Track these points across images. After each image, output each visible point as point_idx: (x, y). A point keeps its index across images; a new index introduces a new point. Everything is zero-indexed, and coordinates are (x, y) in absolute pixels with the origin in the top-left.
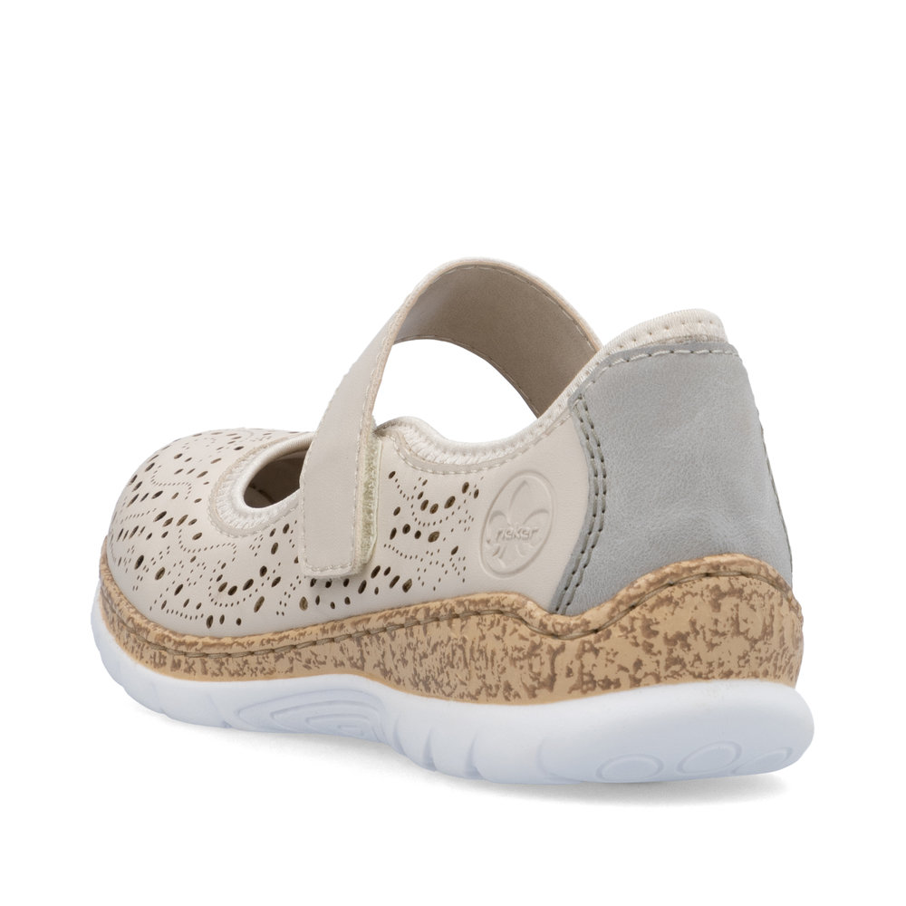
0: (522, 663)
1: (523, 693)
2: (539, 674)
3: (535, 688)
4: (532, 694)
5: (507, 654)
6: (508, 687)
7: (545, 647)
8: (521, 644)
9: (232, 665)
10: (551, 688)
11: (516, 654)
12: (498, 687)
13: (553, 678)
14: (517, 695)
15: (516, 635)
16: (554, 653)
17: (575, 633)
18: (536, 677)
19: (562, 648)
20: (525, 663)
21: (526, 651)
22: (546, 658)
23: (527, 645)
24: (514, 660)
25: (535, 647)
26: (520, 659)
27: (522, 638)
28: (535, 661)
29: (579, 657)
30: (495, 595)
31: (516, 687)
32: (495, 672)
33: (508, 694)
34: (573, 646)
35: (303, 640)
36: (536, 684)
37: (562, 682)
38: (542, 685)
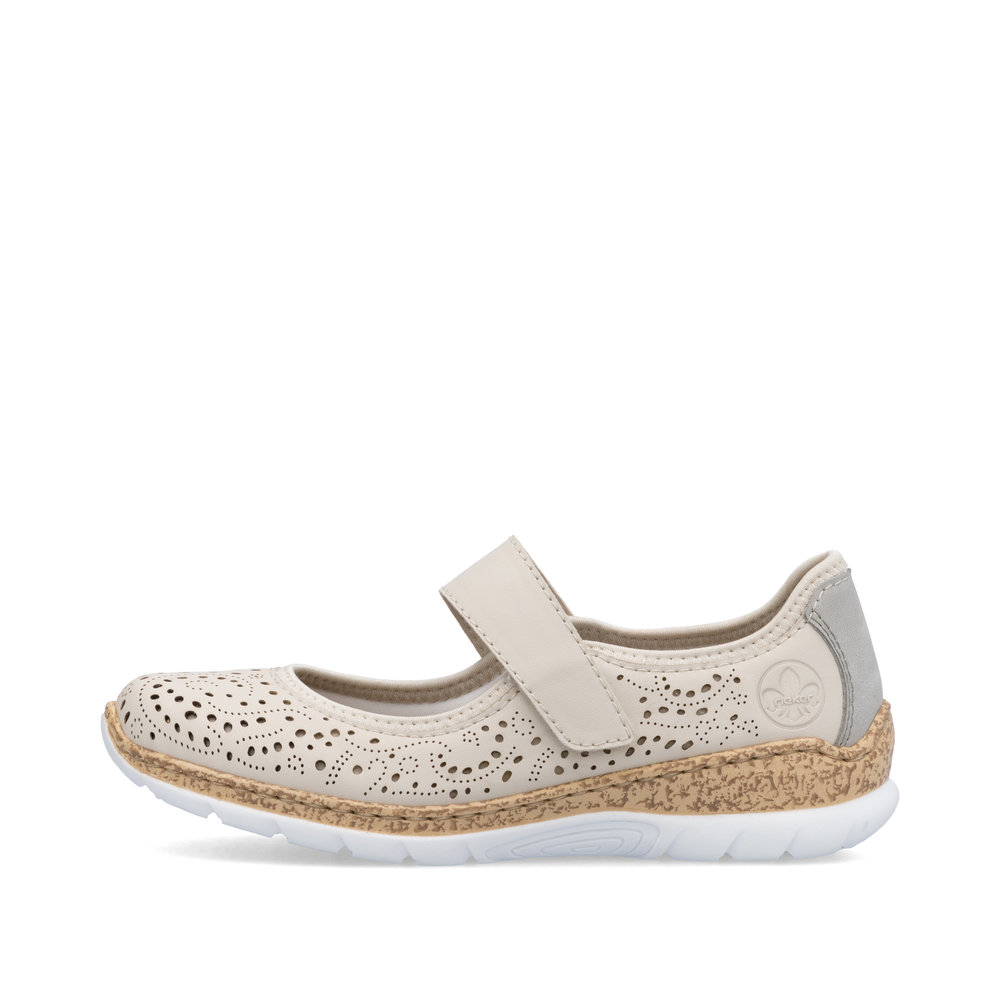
0: (829, 780)
1: (826, 799)
2: (841, 785)
3: (836, 795)
4: (833, 798)
5: (817, 776)
6: (816, 797)
7: (844, 768)
8: (827, 768)
9: (483, 820)
10: (847, 792)
11: (824, 775)
12: (806, 798)
13: (848, 787)
14: (823, 801)
15: (822, 763)
16: (850, 771)
17: (860, 756)
18: (838, 788)
19: (855, 767)
20: (831, 780)
21: (832, 771)
22: (845, 774)
23: (832, 769)
24: (822, 779)
25: (838, 769)
26: (827, 778)
27: (827, 764)
28: (838, 777)
29: (863, 771)
30: (797, 741)
31: (822, 795)
32: (805, 788)
33: (816, 800)
34: (860, 764)
35: (561, 794)
36: (837, 792)
37: (854, 788)
38: (841, 792)
